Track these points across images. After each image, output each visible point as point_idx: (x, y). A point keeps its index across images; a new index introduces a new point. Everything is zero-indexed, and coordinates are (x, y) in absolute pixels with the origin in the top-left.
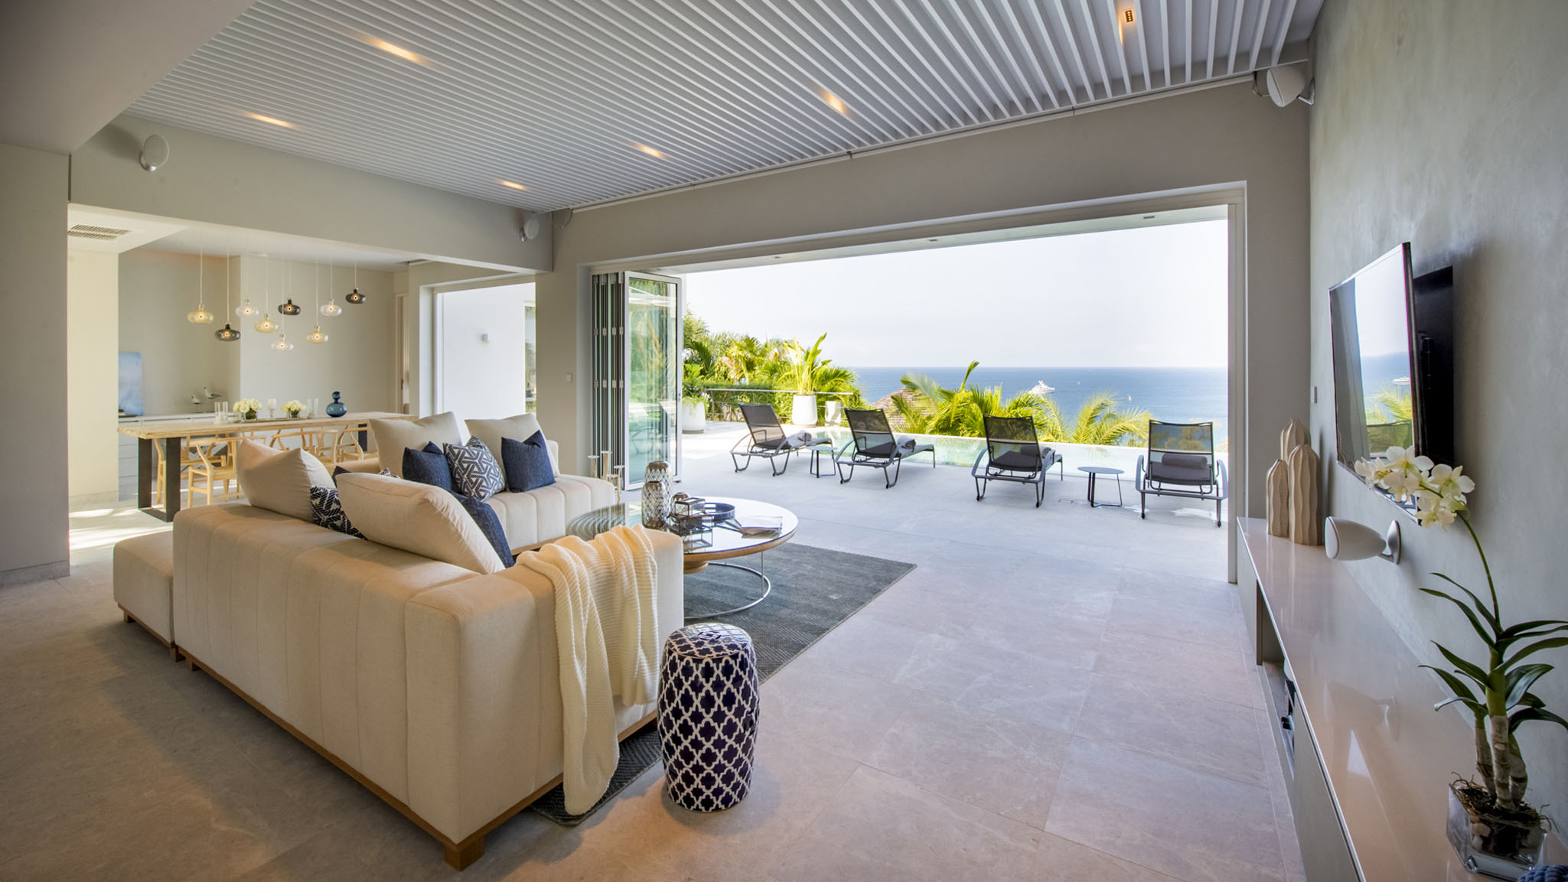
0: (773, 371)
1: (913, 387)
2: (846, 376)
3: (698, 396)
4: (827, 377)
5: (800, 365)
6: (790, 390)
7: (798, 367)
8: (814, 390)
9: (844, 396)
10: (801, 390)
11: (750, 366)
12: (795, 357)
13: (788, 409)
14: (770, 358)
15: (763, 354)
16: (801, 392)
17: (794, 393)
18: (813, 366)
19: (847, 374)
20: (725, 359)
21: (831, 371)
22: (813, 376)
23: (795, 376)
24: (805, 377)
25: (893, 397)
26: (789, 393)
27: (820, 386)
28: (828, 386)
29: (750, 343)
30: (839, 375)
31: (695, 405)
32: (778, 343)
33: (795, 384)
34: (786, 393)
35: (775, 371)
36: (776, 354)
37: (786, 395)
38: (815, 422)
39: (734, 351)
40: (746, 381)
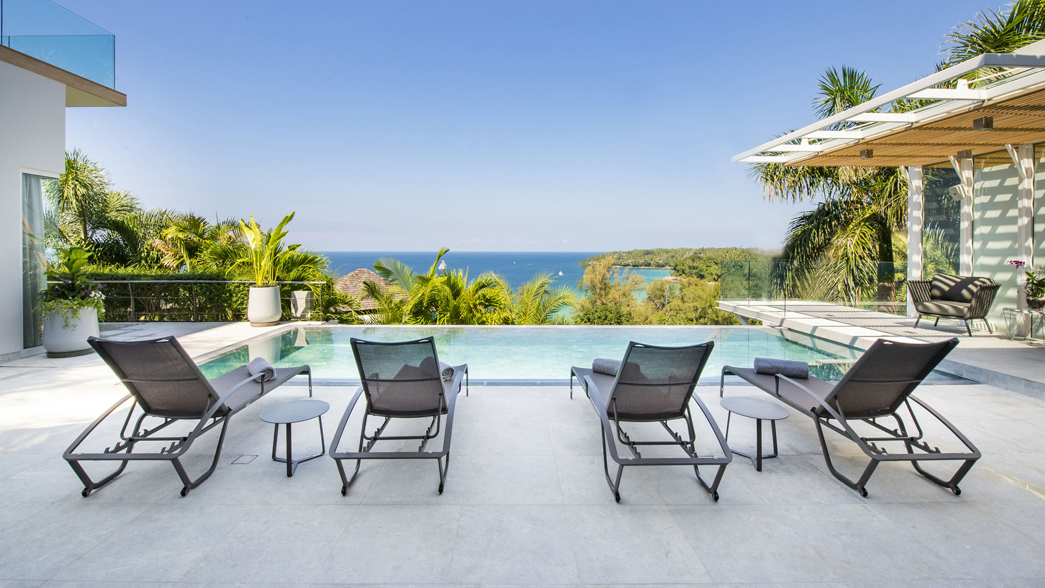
0: (224, 256)
1: (386, 273)
2: (317, 262)
3: (83, 298)
4: (292, 264)
5: (258, 250)
6: (245, 279)
7: (256, 252)
8: (278, 279)
9: (314, 285)
10: (259, 280)
11: (193, 250)
12: (252, 239)
13: (242, 303)
14: (223, 241)
15: (214, 237)
16: (259, 283)
17: (251, 284)
18: (276, 251)
19: (316, 260)
20: (158, 242)
21: (299, 256)
22: (275, 263)
23: (252, 264)
24: (266, 263)
25: (365, 283)
26: (244, 284)
27: (285, 274)
28: (293, 274)
29: (194, 223)
30: (308, 261)
31: (74, 312)
32: (233, 225)
33: (251, 273)
34: (240, 284)
35: (227, 256)
36: (230, 238)
37: (239, 286)
38: (278, 317)
39: (171, 232)
40: (187, 269)
